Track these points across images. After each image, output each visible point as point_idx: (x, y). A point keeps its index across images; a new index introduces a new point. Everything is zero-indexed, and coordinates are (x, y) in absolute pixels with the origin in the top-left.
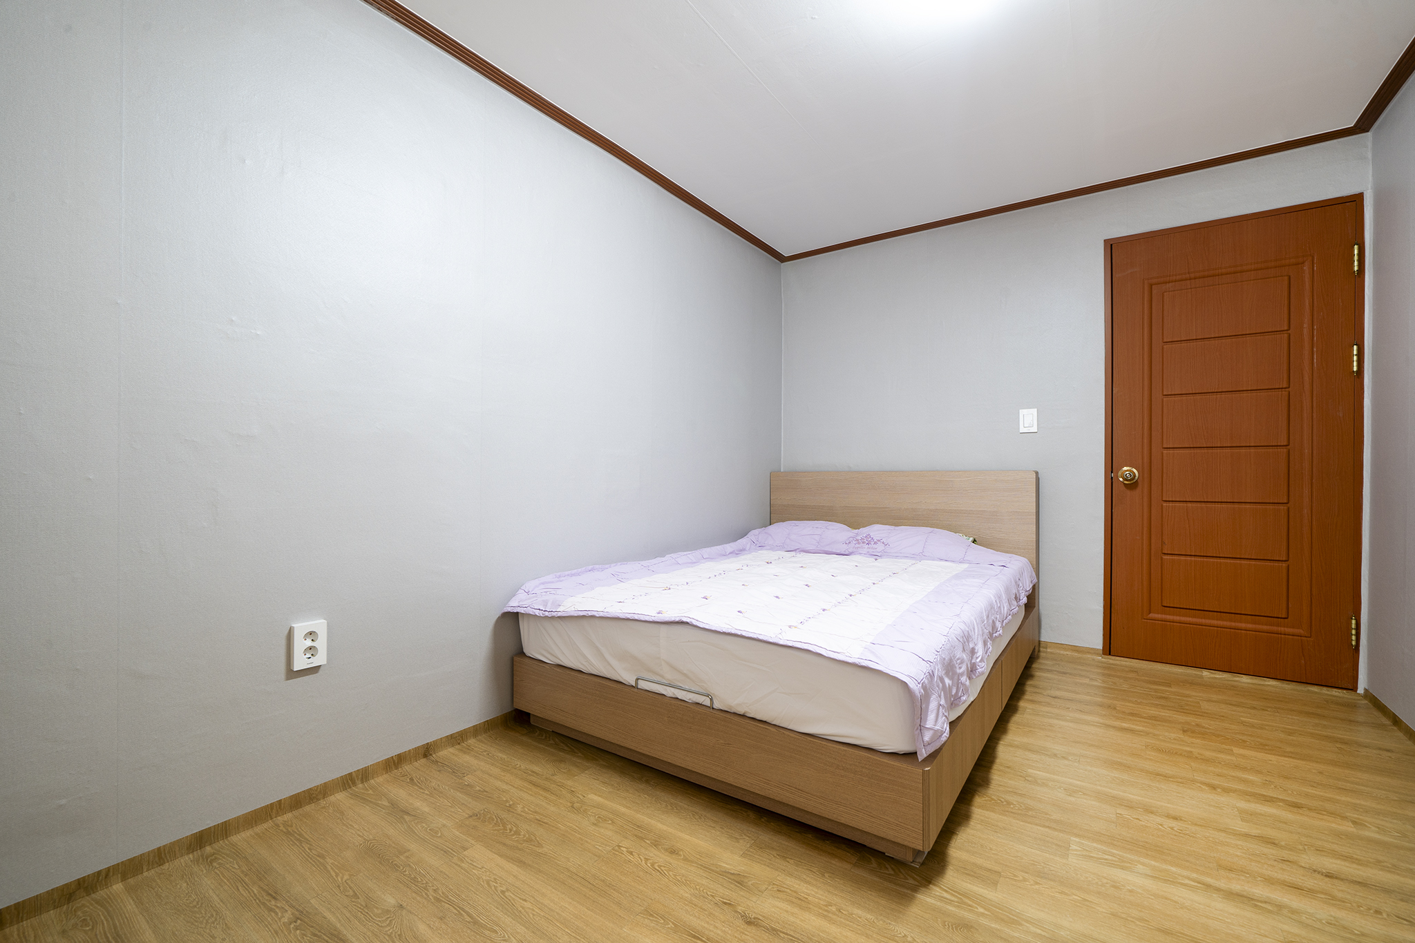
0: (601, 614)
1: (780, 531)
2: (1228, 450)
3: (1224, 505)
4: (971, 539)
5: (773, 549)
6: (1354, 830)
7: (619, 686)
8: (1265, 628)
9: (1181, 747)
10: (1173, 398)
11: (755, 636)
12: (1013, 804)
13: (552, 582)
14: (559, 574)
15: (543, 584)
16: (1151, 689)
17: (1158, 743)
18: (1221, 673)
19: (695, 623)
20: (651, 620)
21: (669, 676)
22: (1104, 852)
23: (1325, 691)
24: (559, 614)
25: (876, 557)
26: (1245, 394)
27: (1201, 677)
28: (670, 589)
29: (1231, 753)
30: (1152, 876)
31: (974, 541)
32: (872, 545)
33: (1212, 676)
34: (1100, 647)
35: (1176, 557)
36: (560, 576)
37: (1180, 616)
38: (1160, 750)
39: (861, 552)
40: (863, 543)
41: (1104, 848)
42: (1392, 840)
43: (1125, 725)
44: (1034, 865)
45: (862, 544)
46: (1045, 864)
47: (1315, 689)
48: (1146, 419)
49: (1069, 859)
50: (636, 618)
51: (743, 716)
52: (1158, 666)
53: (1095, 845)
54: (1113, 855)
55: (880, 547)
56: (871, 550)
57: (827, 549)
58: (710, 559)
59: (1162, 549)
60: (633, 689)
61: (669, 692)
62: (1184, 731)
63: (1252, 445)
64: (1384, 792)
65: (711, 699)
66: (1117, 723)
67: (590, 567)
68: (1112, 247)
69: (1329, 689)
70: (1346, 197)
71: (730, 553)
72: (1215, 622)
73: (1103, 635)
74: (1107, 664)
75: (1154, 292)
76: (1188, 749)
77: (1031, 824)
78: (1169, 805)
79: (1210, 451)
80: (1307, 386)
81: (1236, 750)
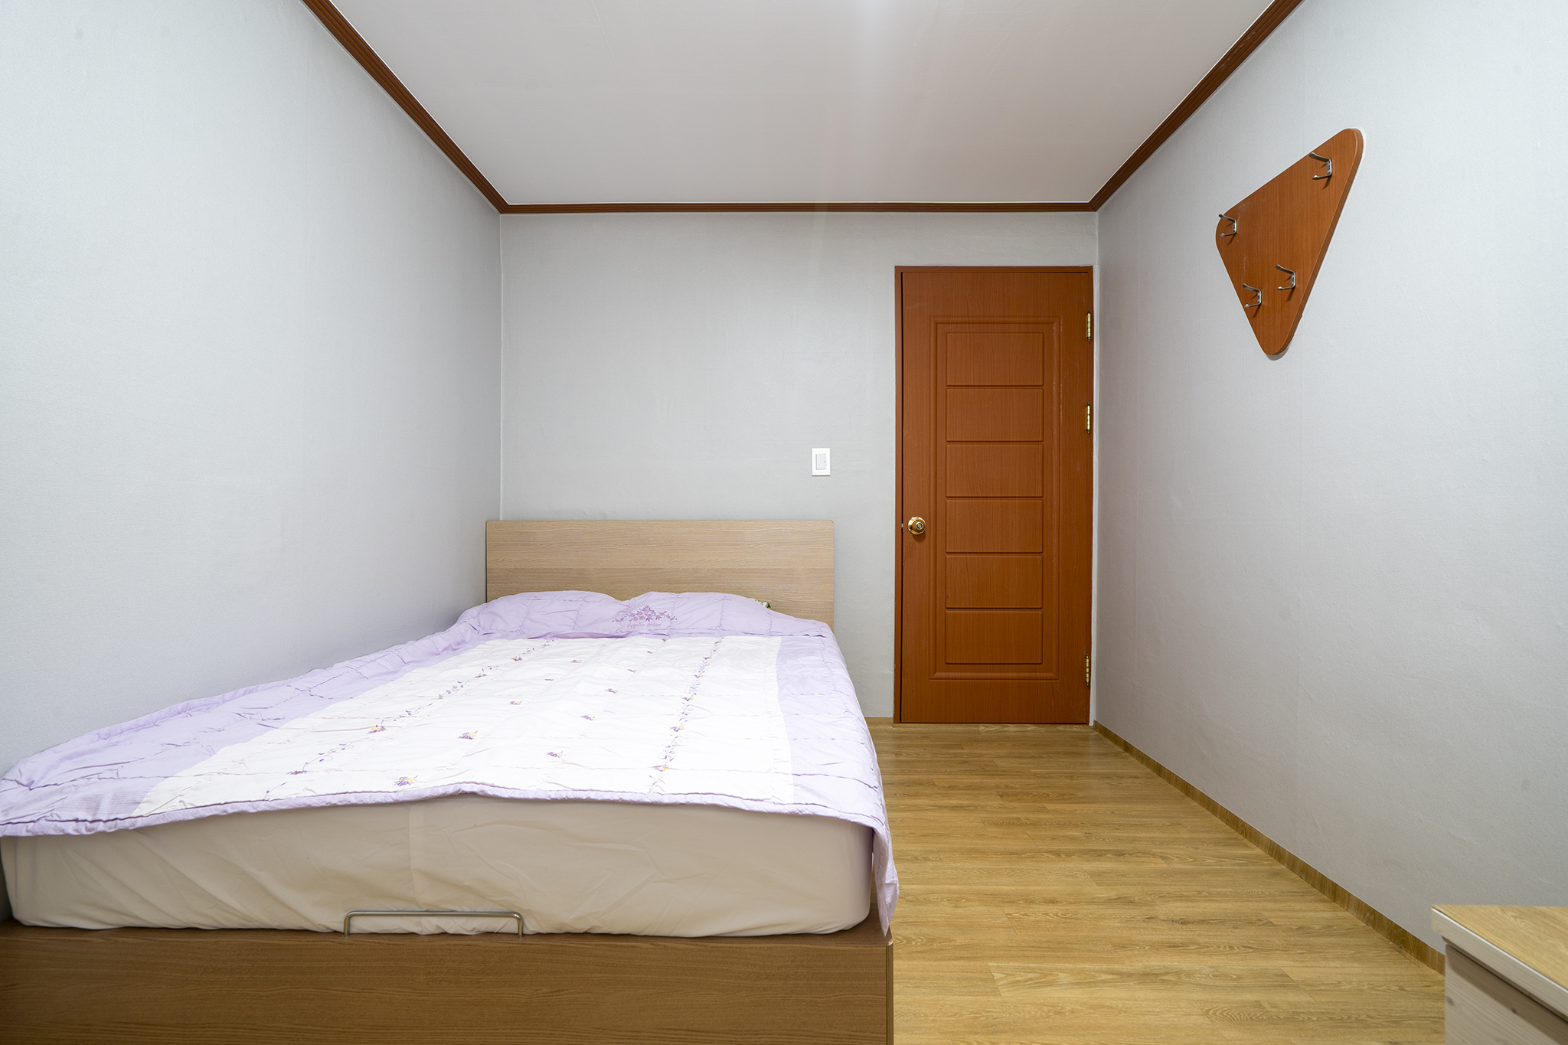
0: (262, 806)
1: (510, 608)
2: (998, 501)
3: (996, 556)
4: (765, 604)
5: (506, 636)
6: (1165, 866)
7: (303, 940)
8: (1026, 675)
9: (1009, 816)
10: (955, 445)
11: (616, 797)
12: (914, 940)
13: (94, 751)
14: (106, 729)
15: (69, 758)
16: (949, 754)
17: (989, 815)
18: (993, 725)
19: (490, 791)
20: (391, 800)
21: (427, 897)
22: (1026, 970)
23: (1068, 728)
24: (140, 823)
25: (664, 636)
26: (1011, 446)
27: (979, 732)
28: (383, 729)
29: (1043, 810)
30: (1077, 984)
31: (769, 606)
32: (654, 621)
33: (987, 729)
34: (891, 715)
35: (957, 612)
36: (109, 735)
37: (961, 672)
38: (996, 824)
39: (642, 631)
40: (642, 618)
41: (1022, 965)
42: (1192, 867)
43: (954, 802)
44: (977, 1018)
45: (639, 621)
46: (986, 1012)
47: (1061, 728)
48: (932, 468)
49: (1003, 994)
50: (354, 801)
51: (586, 935)
52: (943, 727)
53: (1012, 964)
54: (1033, 971)
55: (664, 623)
56: (653, 628)
57: (590, 630)
58: (417, 662)
59: (946, 605)
60: (339, 939)
61: (428, 925)
62: (1001, 796)
63: (1017, 495)
64: (1159, 820)
65: (520, 920)
66: (946, 802)
67: (180, 706)
68: (904, 276)
69: (1071, 726)
70: (1082, 267)
71: (445, 649)
72: (989, 675)
73: (895, 702)
74: (898, 733)
75: (939, 331)
76: (1015, 816)
77: (944, 960)
78: (1039, 888)
79: (985, 501)
80: (1056, 442)
81: (1050, 806)
